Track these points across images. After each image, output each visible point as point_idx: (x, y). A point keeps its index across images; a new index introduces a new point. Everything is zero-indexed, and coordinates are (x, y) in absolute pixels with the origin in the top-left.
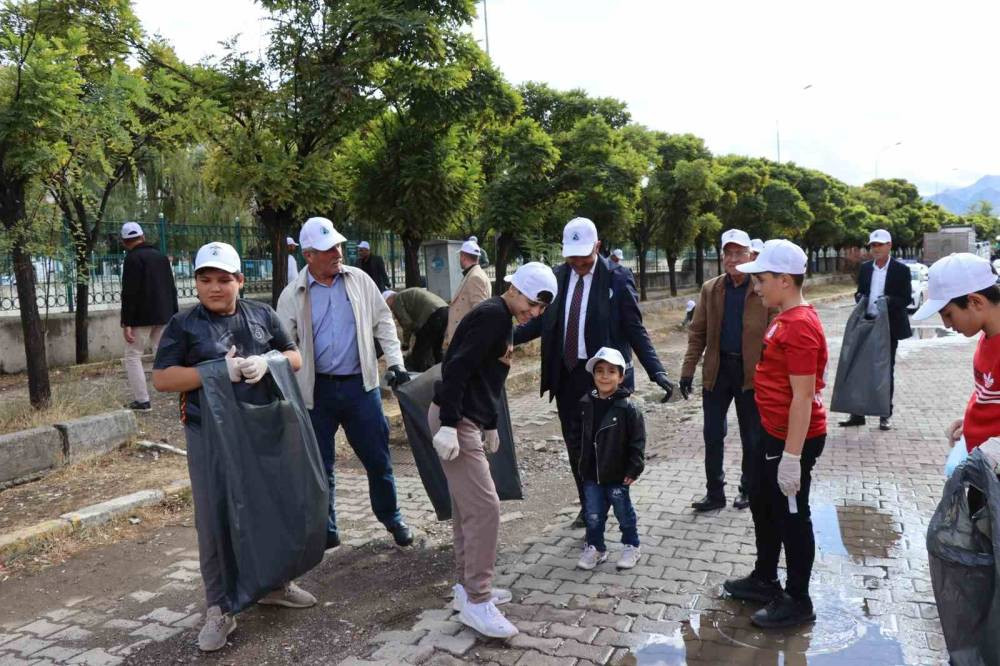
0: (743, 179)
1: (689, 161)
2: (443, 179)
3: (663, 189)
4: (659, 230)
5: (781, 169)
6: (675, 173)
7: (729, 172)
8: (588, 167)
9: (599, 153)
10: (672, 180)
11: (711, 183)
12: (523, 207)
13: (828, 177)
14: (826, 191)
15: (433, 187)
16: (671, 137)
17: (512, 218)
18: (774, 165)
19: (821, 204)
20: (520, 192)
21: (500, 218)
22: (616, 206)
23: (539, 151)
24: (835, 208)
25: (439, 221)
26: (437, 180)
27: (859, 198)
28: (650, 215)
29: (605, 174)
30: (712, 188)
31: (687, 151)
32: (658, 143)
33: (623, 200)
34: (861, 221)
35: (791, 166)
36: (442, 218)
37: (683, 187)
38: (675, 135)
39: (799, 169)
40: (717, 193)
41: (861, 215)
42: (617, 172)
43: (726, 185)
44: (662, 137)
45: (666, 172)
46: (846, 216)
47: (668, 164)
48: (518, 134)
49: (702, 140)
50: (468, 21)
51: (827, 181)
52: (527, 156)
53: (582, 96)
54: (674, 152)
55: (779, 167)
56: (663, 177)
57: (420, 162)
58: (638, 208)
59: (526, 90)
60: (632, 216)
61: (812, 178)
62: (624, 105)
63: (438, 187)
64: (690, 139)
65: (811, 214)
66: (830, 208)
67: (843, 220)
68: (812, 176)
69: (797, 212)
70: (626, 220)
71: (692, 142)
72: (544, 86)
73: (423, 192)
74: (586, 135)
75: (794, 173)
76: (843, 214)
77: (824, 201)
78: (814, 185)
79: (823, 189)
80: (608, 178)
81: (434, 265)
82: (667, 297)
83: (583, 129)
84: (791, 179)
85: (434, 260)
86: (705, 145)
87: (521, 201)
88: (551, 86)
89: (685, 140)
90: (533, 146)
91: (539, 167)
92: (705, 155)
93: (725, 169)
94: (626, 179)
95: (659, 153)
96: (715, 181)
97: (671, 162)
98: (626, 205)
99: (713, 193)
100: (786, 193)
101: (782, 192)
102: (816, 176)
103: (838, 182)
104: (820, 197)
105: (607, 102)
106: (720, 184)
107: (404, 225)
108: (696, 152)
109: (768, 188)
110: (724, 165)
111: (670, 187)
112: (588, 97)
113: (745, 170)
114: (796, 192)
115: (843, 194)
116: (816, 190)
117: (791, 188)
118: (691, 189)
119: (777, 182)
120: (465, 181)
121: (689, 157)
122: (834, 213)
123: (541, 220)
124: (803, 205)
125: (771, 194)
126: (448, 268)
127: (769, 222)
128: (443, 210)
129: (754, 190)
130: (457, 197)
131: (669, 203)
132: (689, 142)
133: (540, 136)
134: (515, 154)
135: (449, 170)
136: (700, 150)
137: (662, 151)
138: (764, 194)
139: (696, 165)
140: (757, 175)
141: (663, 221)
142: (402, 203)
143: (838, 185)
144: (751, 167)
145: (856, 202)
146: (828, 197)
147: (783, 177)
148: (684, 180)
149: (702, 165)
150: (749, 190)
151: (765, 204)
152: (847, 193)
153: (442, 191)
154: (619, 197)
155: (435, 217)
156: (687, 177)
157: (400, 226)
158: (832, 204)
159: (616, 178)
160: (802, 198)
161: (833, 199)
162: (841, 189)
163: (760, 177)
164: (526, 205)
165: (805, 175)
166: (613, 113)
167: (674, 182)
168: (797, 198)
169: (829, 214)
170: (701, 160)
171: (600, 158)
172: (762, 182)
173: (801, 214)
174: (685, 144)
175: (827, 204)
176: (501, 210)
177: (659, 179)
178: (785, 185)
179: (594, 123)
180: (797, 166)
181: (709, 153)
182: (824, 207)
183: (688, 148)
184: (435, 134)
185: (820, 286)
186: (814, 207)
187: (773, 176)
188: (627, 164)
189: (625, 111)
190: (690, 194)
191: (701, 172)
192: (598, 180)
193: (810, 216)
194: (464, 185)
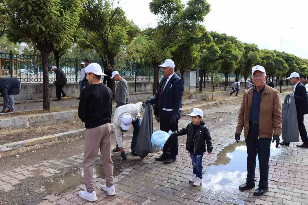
0: (268, 57)
1: (253, 52)
2: (192, 56)
3: (245, 59)
4: (243, 70)
5: (280, 54)
6: (249, 55)
7: (264, 55)
8: (226, 54)
9: (229, 51)
10: (247, 57)
11: (258, 58)
12: (208, 63)
13: (295, 56)
14: (294, 61)
15: (189, 58)
16: (248, 44)
17: (206, 66)
18: (278, 52)
19: (292, 64)
20: (208, 59)
21: (202, 66)
22: (231, 63)
23: (216, 51)
24: (297, 66)
25: (190, 66)
26: (190, 57)
27: (306, 63)
28: (241, 66)
29: (230, 56)
30: (259, 60)
31: (252, 49)
32: (244, 46)
33: (234, 62)
34: (306, 70)
35: (283, 53)
36: (190, 65)
37: (250, 59)
38: (249, 44)
39: (286, 54)
40: (260, 61)
41: (306, 68)
42: (233, 56)
43: (263, 59)
44: (245, 44)
45: (246, 54)
46: (300, 68)
47: (247, 52)
48: (211, 47)
49: (257, 45)
50: (202, 21)
51: (295, 57)
52: (213, 52)
53: (225, 35)
54: (249, 49)
55: (279, 53)
56: (245, 56)
57: (186, 52)
58: (237, 64)
59: (211, 33)
60: (236, 66)
61: (290, 57)
62: (236, 38)
63: (190, 58)
64: (254, 45)
65: (288, 68)
66: (295, 66)
67: (299, 70)
68: (290, 56)
69: (284, 67)
70: (234, 67)
71: (254, 46)
72: (216, 32)
73: (187, 59)
74: (226, 46)
75: (284, 55)
76: (299, 67)
77: (293, 64)
78: (290, 59)
79: (293, 60)
80: (231, 57)
81: (186, 77)
82: (244, 89)
83: (226, 45)
84: (283, 57)
85: (186, 75)
86: (258, 47)
87: (208, 62)
88: (217, 32)
89: (252, 45)
90: (215, 50)
91: (215, 55)
92: (257, 50)
93: (263, 54)
94: (235, 58)
95: (244, 49)
96: (259, 58)
97: (247, 51)
98: (234, 63)
99: (259, 61)
100: (281, 61)
101: (280, 61)
102: (291, 56)
103: (298, 58)
104: (292, 62)
105: (232, 37)
106: (261, 58)
107: (181, 67)
108: (255, 49)
109: (275, 59)
110: (263, 52)
111: (247, 59)
112: (227, 35)
113: (269, 55)
114: (284, 61)
115: (300, 62)
116: (291, 60)
117: (282, 60)
118: (253, 60)
119: (278, 58)
120: (196, 57)
121: (253, 51)
122: (296, 67)
123: (213, 67)
124: (286, 65)
125: (276, 61)
126: (190, 77)
127: (275, 69)
128: (191, 64)
129: (271, 60)
130: (194, 61)
131: (246, 63)
132: (253, 46)
133: (216, 48)
134: (210, 52)
135: (193, 54)
136: (256, 48)
137: (245, 48)
138: (274, 61)
139: (255, 53)
140: (272, 56)
141: (244, 68)
142: (181, 62)
143: (298, 59)
144: (270, 54)
145: (305, 64)
146: (294, 63)
147: (281, 56)
148: (251, 57)
149: (256, 53)
150: (270, 60)
151: (274, 64)
152: (301, 61)
153: (191, 59)
154: (233, 61)
155: (189, 65)
156: (252, 56)
157: (180, 67)
158: (296, 65)
159: (233, 57)
160: (285, 63)
161: (296, 63)
162: (299, 60)
163: (273, 57)
164: (209, 63)
165: (288, 56)
166: (233, 40)
167: (248, 57)
168: (284, 63)
169: (294, 68)
170: (256, 52)
171: (229, 52)
172: (274, 58)
173: (285, 68)
174: (252, 47)
175: (294, 65)
176: (203, 64)
177: (244, 56)
178: (281, 59)
179: (229, 43)
180: (286, 53)
181: (259, 49)
182: (293, 65)
183: (253, 48)
184: (190, 45)
185: (290, 89)
186: (289, 65)
187: (277, 56)
188: (236, 54)
189: (236, 40)
190: (252, 61)
191: (256, 55)
192: (229, 58)
193: (287, 68)
194: (196, 58)
